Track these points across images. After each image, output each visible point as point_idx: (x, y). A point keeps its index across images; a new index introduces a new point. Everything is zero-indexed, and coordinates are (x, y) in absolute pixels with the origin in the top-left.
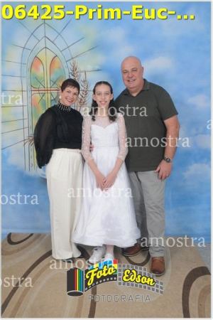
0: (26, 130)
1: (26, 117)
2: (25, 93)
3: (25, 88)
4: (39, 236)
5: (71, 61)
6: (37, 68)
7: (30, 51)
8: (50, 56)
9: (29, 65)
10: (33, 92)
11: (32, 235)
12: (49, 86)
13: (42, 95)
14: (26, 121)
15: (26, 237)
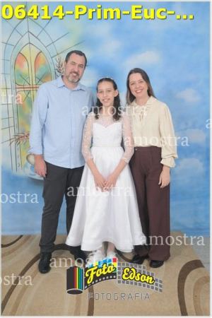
0: (12, 129)
1: (11, 115)
2: (9, 91)
3: (9, 86)
4: (29, 237)
5: (57, 57)
6: (21, 65)
7: (13, 47)
8: (35, 52)
9: (13, 61)
10: (17, 90)
11: (21, 236)
12: (34, 83)
13: (27, 92)
14: (11, 120)
15: (15, 239)
